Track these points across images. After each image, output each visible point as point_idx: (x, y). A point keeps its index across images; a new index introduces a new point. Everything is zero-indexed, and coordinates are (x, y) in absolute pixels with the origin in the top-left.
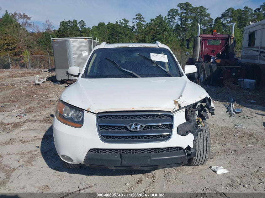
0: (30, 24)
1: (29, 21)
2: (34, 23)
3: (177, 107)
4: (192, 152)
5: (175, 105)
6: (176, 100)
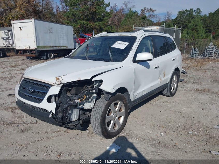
0: (154, 16)
1: (153, 14)
2: (157, 15)
3: (58, 82)
4: (58, 117)
5: (57, 80)
6: (58, 77)
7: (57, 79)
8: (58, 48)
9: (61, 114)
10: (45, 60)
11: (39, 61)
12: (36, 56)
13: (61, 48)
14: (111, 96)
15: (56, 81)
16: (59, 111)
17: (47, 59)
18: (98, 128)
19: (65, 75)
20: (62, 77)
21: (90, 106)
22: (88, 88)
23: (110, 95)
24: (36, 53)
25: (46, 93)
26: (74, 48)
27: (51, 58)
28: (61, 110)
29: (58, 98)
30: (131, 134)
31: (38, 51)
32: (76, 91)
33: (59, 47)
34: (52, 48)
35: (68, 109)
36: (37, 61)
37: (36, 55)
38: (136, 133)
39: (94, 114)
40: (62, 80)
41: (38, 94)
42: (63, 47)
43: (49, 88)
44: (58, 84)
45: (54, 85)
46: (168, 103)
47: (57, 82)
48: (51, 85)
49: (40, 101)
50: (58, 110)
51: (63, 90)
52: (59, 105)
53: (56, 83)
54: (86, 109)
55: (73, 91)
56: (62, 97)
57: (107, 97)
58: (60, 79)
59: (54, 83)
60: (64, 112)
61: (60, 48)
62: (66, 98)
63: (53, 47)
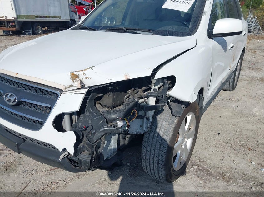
3: (77, 85)
4: (82, 159)
5: (73, 80)
6: (75, 73)
7: (74, 77)
8: (47, 19)
9: (86, 151)
10: (31, 36)
11: (22, 38)
12: (17, 30)
13: (52, 19)
14: (185, 106)
15: (71, 83)
16: (83, 147)
17: (33, 35)
18: (160, 169)
19: (92, 67)
20: (85, 72)
21: (141, 126)
22: (138, 92)
23: (183, 106)
24: (17, 26)
25: (50, 109)
26: (69, 19)
27: (40, 34)
28: (87, 144)
29: (76, 116)
30: (205, 166)
31: (19, 22)
32: (114, 99)
33: (49, 17)
34: (39, 19)
35: (101, 140)
36: (19, 38)
37: (17, 28)
38: (212, 164)
39: (149, 144)
40: (86, 78)
41: (30, 107)
42: (54, 17)
43: (57, 96)
44: (75, 88)
45: (67, 90)
46: (233, 102)
47: (73, 84)
48: (62, 91)
49: (37, 125)
50: (81, 145)
51: (88, 100)
52: (83, 133)
53: (71, 86)
54: (134, 133)
55: (108, 99)
56: (87, 113)
57: (178, 110)
58: (81, 77)
59: (68, 85)
60: (95, 147)
61: (50, 19)
62: (95, 116)
63: (41, 17)
